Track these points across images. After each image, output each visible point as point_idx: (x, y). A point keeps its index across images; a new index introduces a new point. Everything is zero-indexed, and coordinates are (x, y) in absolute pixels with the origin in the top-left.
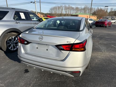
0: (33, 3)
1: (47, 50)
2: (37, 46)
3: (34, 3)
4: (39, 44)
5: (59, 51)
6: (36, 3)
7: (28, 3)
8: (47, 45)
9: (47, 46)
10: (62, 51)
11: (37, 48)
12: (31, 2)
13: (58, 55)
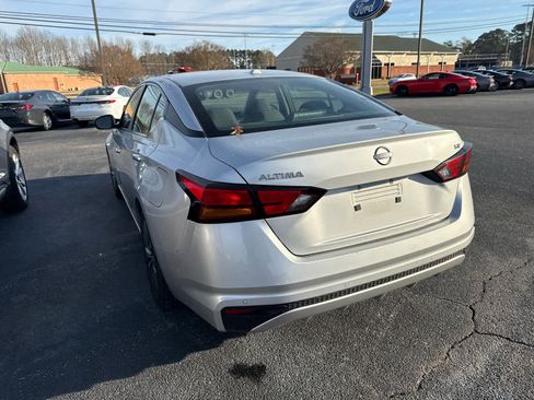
1: (398, 200)
2: (351, 198)
4: (359, 187)
5: (437, 187)
8: (391, 180)
9: (395, 183)
10: (446, 184)
11: (357, 208)
13: (435, 202)
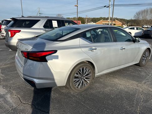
0: (107, 7)
3: (109, 7)
6: (110, 7)
7: (101, 8)
12: (104, 6)
